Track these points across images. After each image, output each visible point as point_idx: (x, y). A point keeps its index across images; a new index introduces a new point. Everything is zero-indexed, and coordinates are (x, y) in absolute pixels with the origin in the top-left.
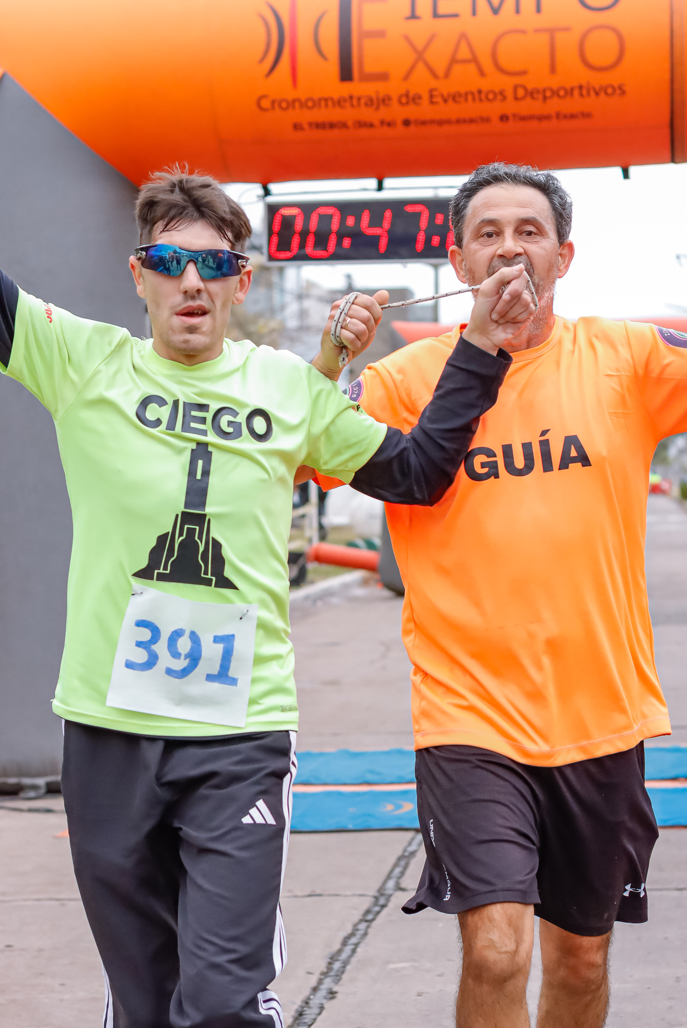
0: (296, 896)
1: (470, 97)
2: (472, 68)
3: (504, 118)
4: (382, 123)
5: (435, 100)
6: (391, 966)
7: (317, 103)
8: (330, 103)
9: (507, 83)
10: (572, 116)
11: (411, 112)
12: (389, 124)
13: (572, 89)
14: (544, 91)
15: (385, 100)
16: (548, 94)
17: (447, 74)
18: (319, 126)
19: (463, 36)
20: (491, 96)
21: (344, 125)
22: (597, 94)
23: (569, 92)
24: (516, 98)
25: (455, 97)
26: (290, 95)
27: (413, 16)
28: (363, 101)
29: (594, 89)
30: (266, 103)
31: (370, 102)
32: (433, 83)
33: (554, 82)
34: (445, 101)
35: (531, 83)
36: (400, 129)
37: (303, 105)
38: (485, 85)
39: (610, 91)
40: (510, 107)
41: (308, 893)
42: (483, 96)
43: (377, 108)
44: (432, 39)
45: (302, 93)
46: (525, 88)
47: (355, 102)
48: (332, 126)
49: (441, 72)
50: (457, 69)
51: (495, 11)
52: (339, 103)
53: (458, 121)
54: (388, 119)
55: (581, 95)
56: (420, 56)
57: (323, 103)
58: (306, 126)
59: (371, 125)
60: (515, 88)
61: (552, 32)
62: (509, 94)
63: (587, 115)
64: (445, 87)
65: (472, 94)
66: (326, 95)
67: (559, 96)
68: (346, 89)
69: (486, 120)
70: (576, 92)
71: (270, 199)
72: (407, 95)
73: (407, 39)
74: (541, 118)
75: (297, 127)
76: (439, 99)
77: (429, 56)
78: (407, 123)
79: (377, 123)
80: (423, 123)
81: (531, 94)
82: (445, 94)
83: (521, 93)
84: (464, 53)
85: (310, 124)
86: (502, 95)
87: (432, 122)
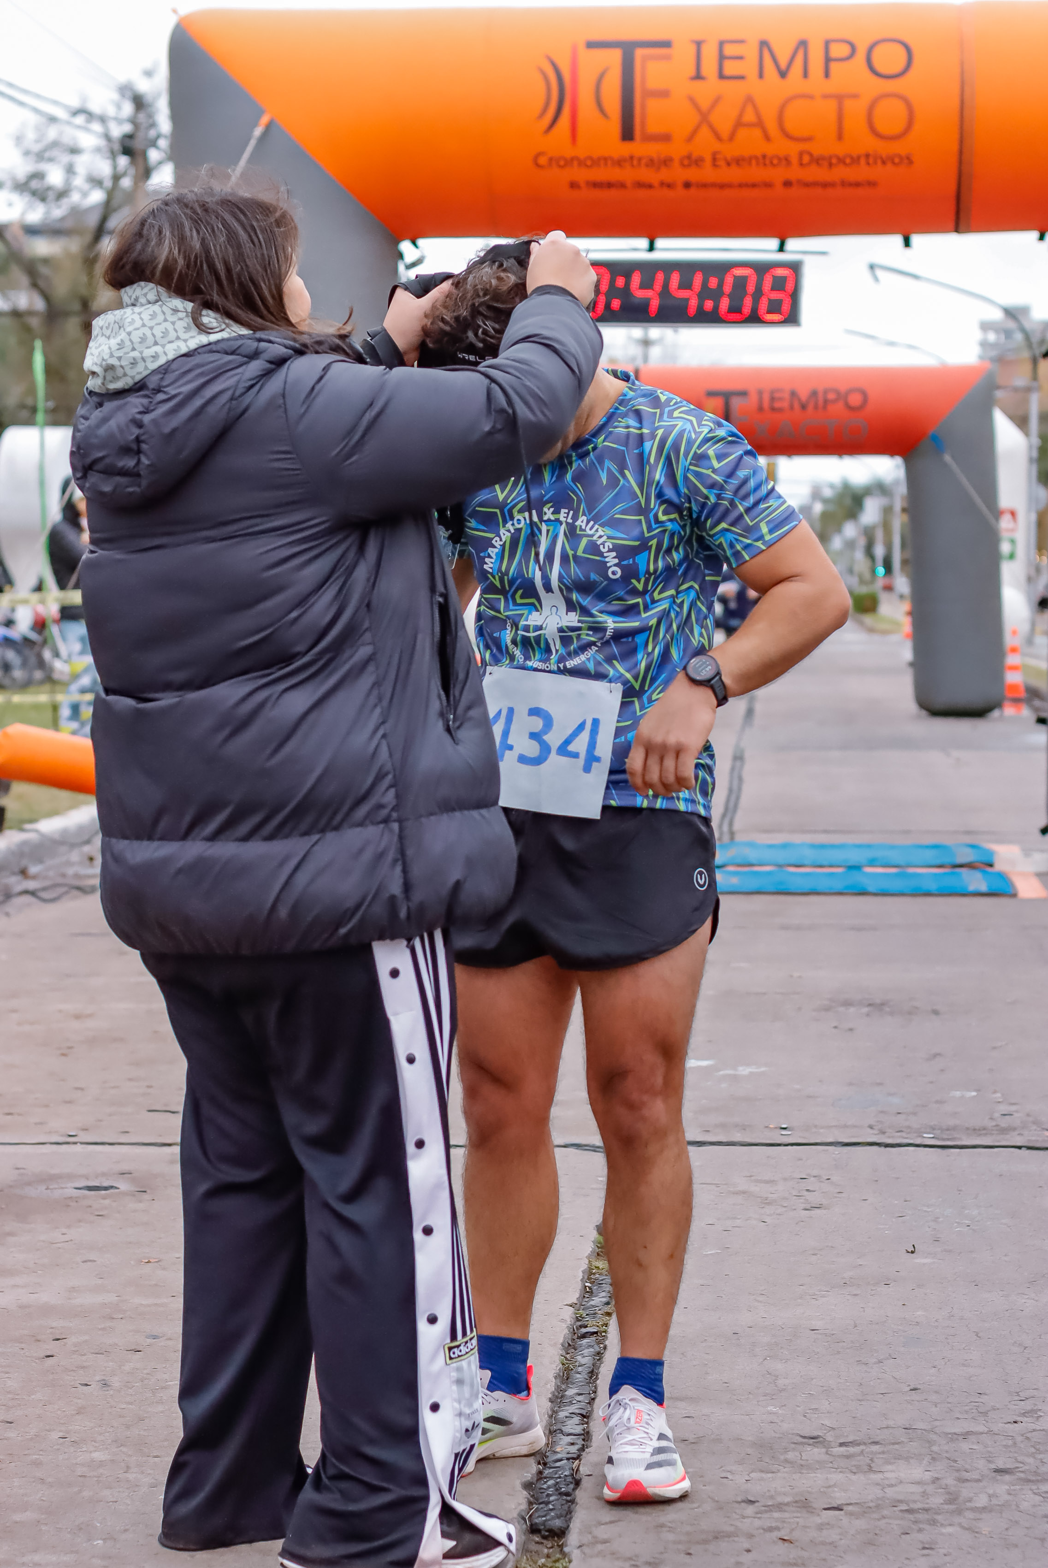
1: (754, 162)
2: (757, 133)
3: (787, 184)
4: (662, 184)
5: (718, 163)
7: (596, 162)
8: (609, 162)
9: (792, 149)
10: (857, 185)
11: (692, 174)
12: (669, 186)
13: (859, 158)
14: (830, 157)
15: (666, 162)
16: (834, 161)
17: (732, 137)
18: (596, 185)
19: (749, 100)
20: (775, 161)
21: (622, 185)
22: (884, 163)
23: (855, 160)
24: (801, 164)
25: (739, 161)
26: (569, 152)
27: (698, 76)
28: (643, 162)
29: (881, 158)
30: (543, 161)
31: (651, 163)
32: (717, 146)
33: (840, 150)
34: (728, 164)
35: (817, 149)
36: (680, 191)
37: (582, 163)
38: (770, 150)
39: (897, 160)
40: (795, 173)
42: (767, 162)
43: (658, 169)
44: (717, 101)
45: (581, 151)
46: (811, 155)
47: (635, 162)
48: (609, 185)
49: (725, 135)
50: (742, 133)
51: (783, 74)
52: (619, 163)
53: (741, 186)
54: (668, 180)
55: (868, 164)
56: (704, 117)
57: (602, 162)
58: (582, 184)
59: (650, 186)
60: (801, 154)
61: (840, 98)
62: (795, 160)
63: (872, 184)
64: (730, 151)
65: (756, 158)
66: (605, 154)
67: (844, 163)
68: (626, 149)
69: (768, 185)
70: (863, 161)
72: (689, 157)
73: (692, 100)
74: (825, 185)
75: (573, 185)
76: (721, 163)
77: (714, 118)
78: (687, 185)
79: (656, 183)
80: (704, 186)
81: (817, 161)
82: (729, 157)
83: (806, 158)
84: (749, 116)
85: (588, 183)
86: (786, 160)
87: (714, 185)
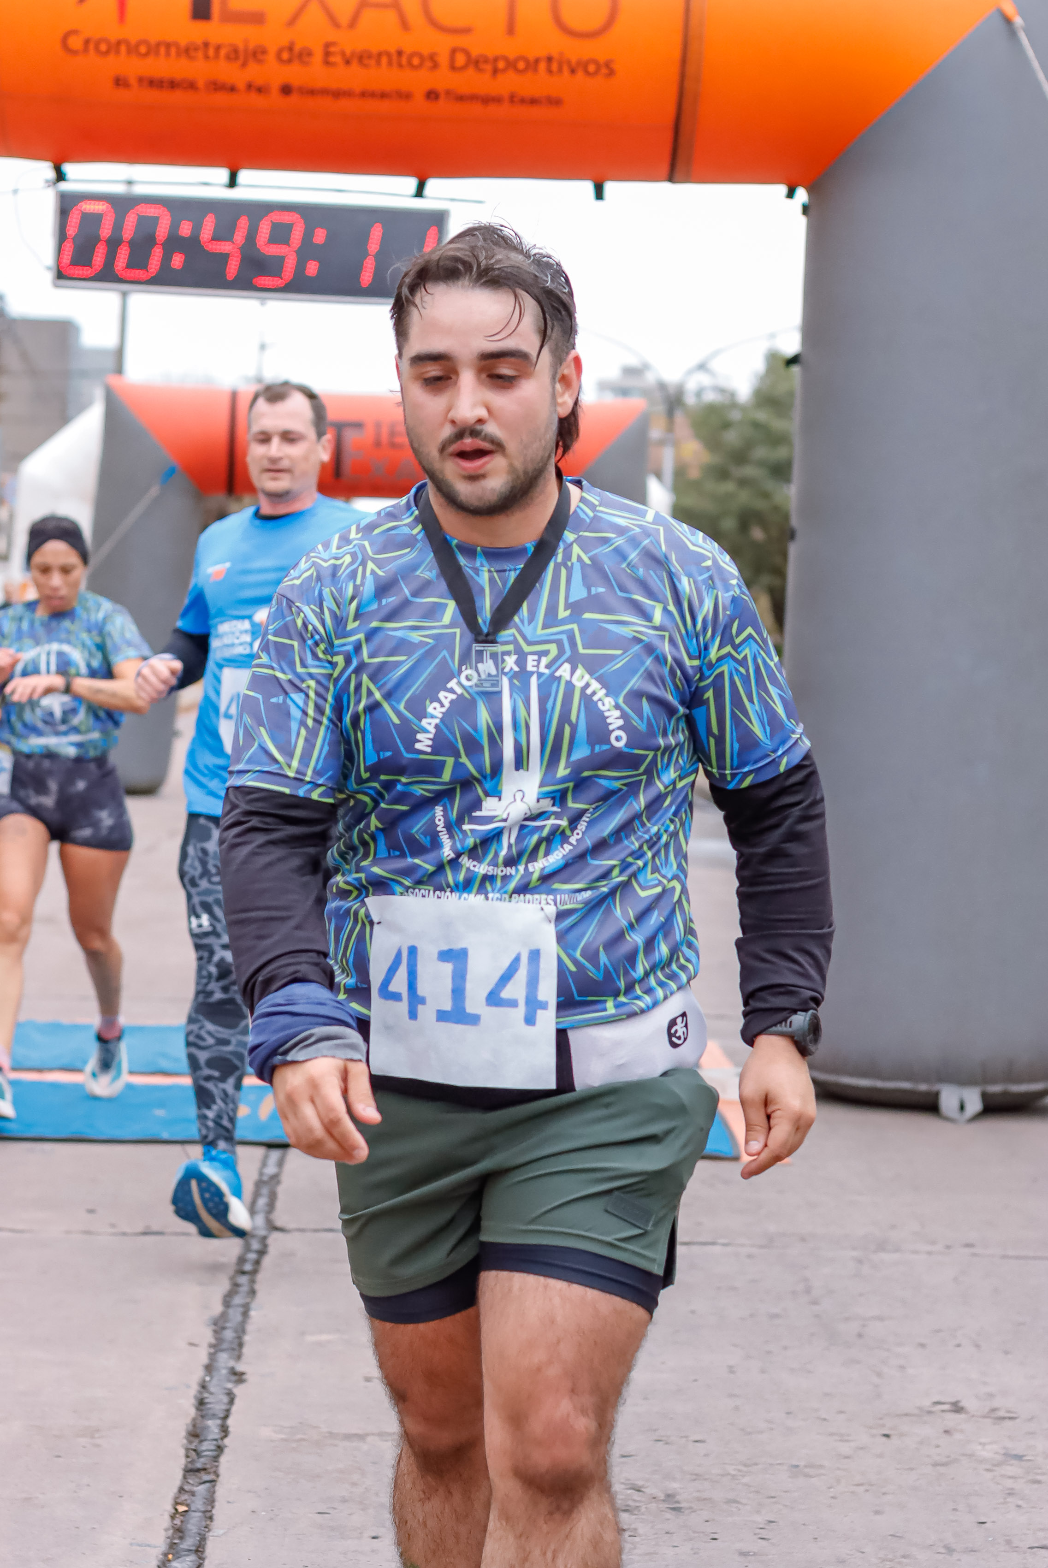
0: (124, 1234)
1: (384, 60)
2: (391, 16)
3: (432, 95)
4: (249, 86)
5: (332, 59)
6: (310, 1339)
7: (154, 49)
8: (173, 51)
9: (442, 44)
10: (533, 101)
11: (294, 74)
12: (260, 90)
13: (537, 61)
14: (496, 59)
15: (257, 54)
16: (501, 65)
17: (353, 23)
18: (154, 83)
20: (416, 61)
21: (191, 86)
22: (573, 71)
23: (532, 65)
24: (453, 67)
25: (363, 58)
26: (114, 33)
28: (223, 52)
29: (569, 62)
30: (75, 43)
31: (234, 54)
32: (332, 35)
33: (510, 49)
34: (348, 62)
35: (477, 46)
36: (276, 98)
37: (133, 49)
38: (409, 43)
39: (592, 68)
40: (444, 79)
41: (140, 1229)
42: (404, 60)
43: (244, 65)
45: (132, 32)
46: (466, 52)
47: (211, 52)
48: (173, 85)
49: (344, 19)
50: (369, 16)
52: (188, 51)
53: (363, 94)
54: (259, 81)
55: (550, 71)
57: (162, 50)
58: (133, 81)
59: (232, 89)
60: (454, 51)
62: (443, 60)
63: (555, 102)
64: (350, 42)
65: (388, 54)
66: (169, 38)
67: (517, 69)
68: (199, 31)
69: (405, 96)
70: (542, 66)
71: (64, 186)
72: (291, 49)
74: (487, 100)
75: (120, 82)
76: (337, 59)
78: (286, 90)
79: (241, 85)
80: (312, 92)
81: (476, 63)
82: (348, 52)
83: (460, 59)
85: (141, 80)
86: (433, 61)
87: (324, 92)
